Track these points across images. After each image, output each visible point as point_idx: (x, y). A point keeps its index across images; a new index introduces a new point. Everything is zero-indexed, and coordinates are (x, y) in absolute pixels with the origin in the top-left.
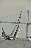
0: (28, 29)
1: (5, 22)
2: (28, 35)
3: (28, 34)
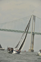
1: (4, 30)
2: (33, 47)
3: (33, 46)
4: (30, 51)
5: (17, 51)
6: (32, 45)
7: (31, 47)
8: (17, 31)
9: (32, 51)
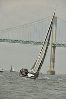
0: (54, 56)
1: (7, 40)
2: (53, 67)
3: (54, 65)
4: (49, 73)
5: (33, 74)
6: (52, 63)
7: (50, 66)
8: (28, 42)
9: (53, 73)
